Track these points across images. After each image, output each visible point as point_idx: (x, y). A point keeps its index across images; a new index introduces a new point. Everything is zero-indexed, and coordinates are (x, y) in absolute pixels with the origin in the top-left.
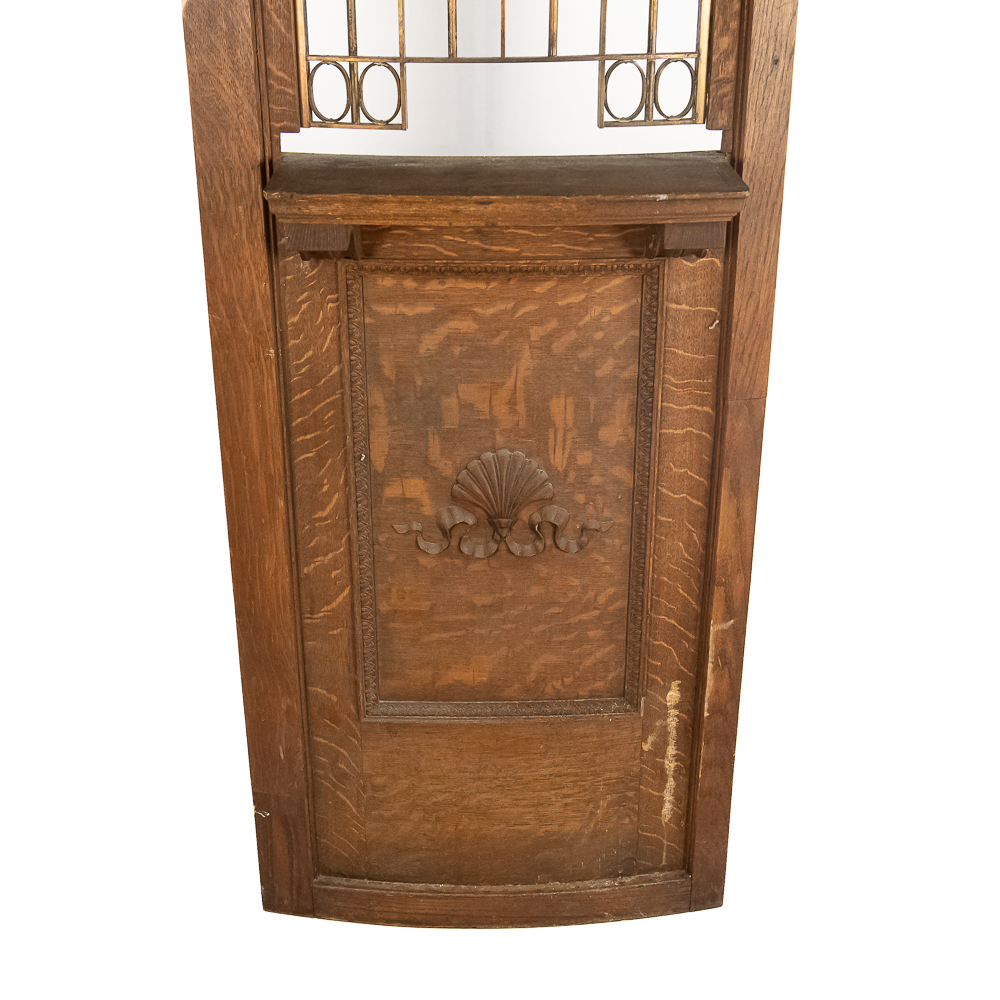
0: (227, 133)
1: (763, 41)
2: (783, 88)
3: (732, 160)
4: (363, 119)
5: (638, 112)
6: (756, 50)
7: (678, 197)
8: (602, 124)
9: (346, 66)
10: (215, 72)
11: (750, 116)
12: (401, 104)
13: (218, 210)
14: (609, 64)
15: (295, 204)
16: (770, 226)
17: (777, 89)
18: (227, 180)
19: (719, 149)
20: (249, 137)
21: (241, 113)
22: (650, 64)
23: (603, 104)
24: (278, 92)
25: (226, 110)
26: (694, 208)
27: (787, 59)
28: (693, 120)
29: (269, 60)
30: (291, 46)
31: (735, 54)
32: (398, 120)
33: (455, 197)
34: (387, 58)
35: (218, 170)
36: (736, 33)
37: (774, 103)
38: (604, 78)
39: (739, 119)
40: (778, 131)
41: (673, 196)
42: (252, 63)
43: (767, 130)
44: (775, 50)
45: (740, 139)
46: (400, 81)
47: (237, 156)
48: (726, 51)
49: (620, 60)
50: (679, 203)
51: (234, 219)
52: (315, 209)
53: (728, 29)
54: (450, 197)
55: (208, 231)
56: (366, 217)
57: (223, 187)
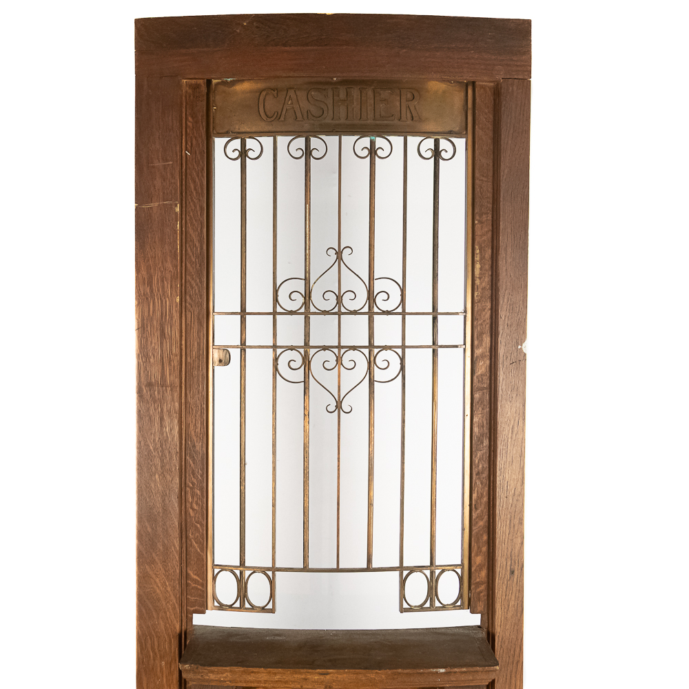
0: (158, 614)
1: (504, 560)
2: (518, 588)
3: (488, 635)
4: (247, 605)
5: (425, 602)
6: (499, 565)
7: (452, 670)
8: (402, 610)
9: (238, 572)
10: (154, 576)
11: (498, 606)
12: (272, 596)
13: (148, 664)
14: (405, 573)
15: (199, 673)
16: (515, 677)
17: (514, 589)
18: (156, 643)
19: (479, 624)
20: (173, 616)
21: (168, 602)
22: (432, 573)
23: (402, 597)
24: (193, 588)
25: (159, 600)
26: (463, 677)
27: (520, 571)
28: (461, 607)
29: (188, 568)
30: (203, 559)
31: (486, 567)
32: (270, 606)
33: (305, 670)
34: (264, 568)
35: (151, 638)
36: (486, 554)
37: (513, 598)
38: (403, 582)
39: (491, 608)
40: (517, 615)
41: (448, 670)
42: (178, 571)
43: (510, 614)
44: (511, 565)
45: (492, 619)
46: (272, 582)
47: (164, 629)
48: (480, 565)
49: (412, 570)
50: (453, 674)
51: (159, 670)
52: (212, 676)
53: (481, 551)
54: (302, 671)
55: (141, 678)
56: (245, 682)
57: (153, 648)
